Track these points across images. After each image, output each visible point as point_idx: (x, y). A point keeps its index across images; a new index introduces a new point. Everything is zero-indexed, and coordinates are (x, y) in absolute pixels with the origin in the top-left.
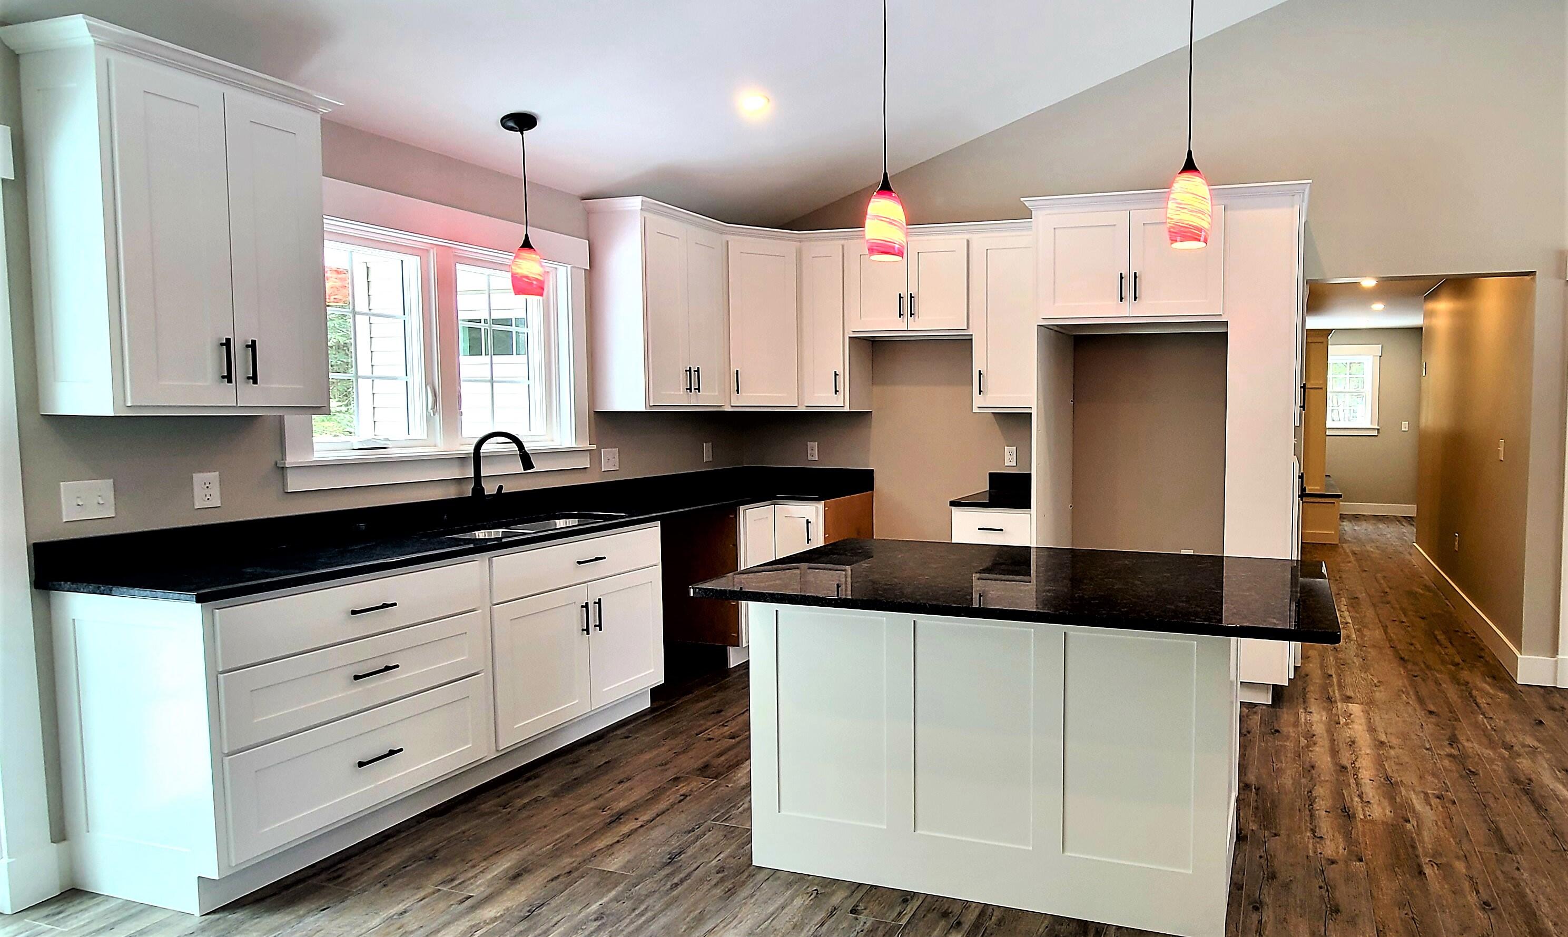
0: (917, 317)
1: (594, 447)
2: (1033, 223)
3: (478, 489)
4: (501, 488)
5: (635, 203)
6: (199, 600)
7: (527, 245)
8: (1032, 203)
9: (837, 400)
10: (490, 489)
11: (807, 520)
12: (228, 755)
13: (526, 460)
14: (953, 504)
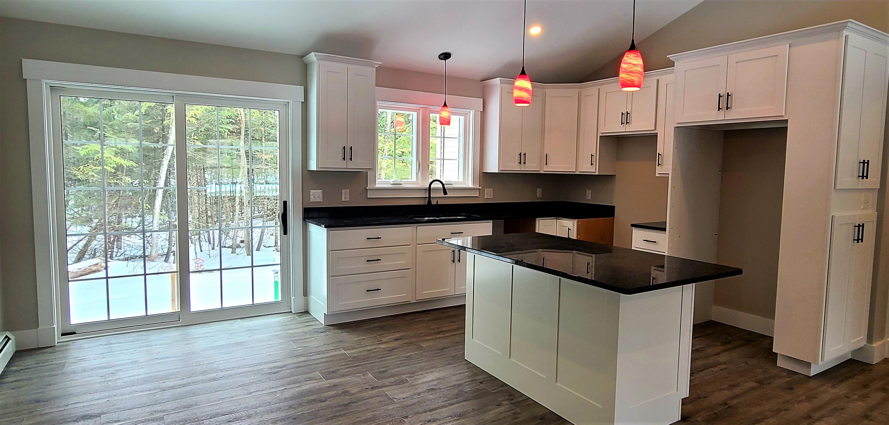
0: (630, 124)
1: (480, 187)
2: (675, 69)
3: (429, 202)
4: (437, 202)
5: (498, 80)
6: (325, 227)
7: (445, 105)
8: (673, 58)
9: (592, 168)
10: (434, 202)
11: (569, 228)
12: (332, 277)
13: (445, 191)
14: (633, 225)
